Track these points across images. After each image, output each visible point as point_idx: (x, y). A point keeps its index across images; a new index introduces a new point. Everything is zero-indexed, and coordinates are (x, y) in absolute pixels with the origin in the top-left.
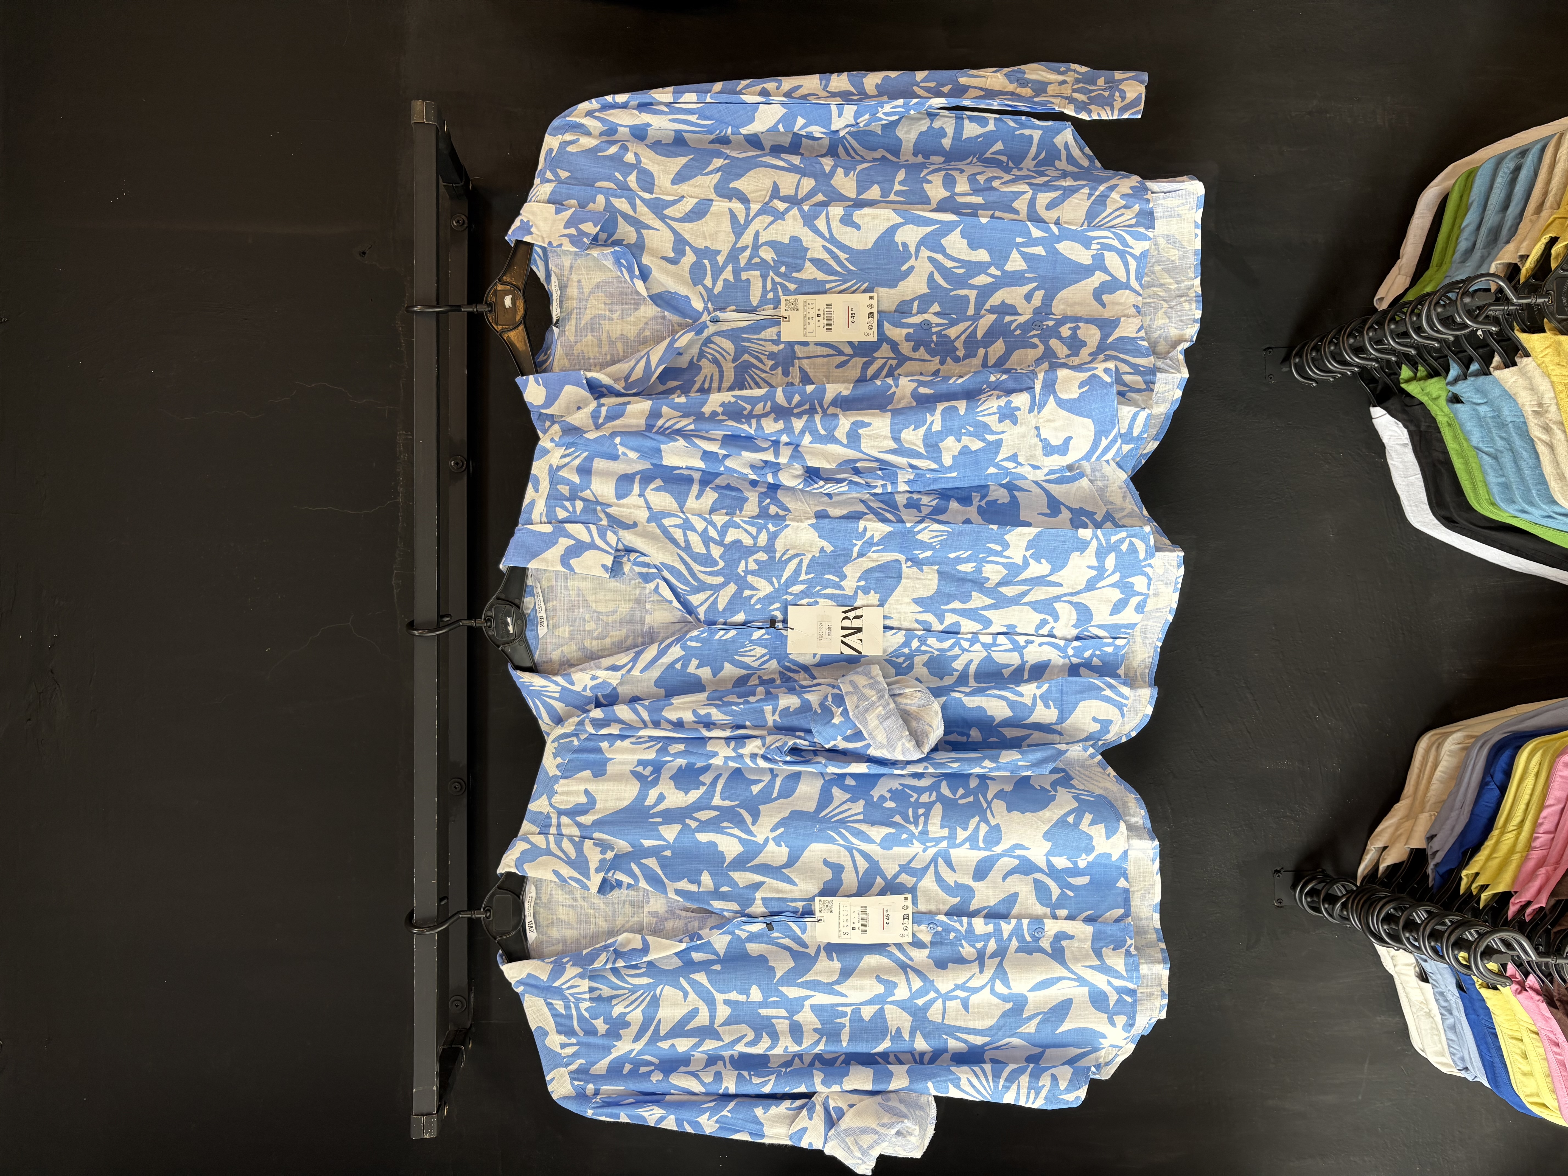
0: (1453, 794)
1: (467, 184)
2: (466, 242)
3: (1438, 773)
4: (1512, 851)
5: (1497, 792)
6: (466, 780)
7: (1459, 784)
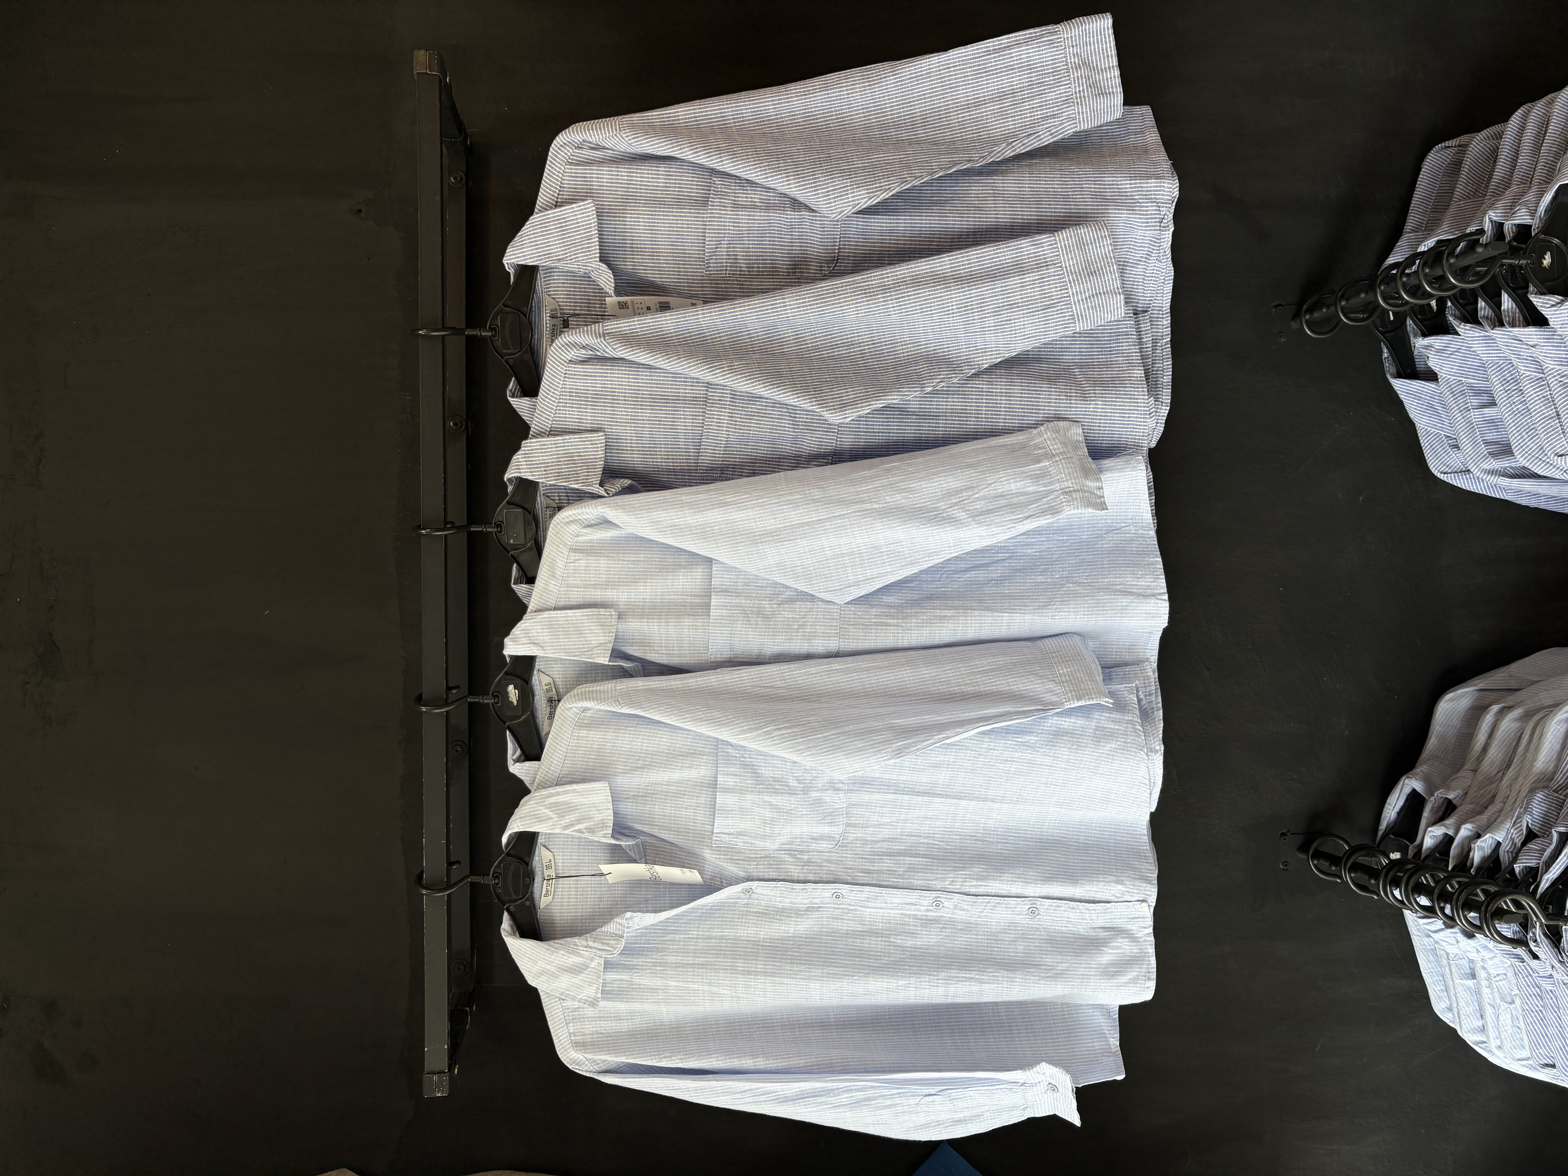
1: (465, 140)
2: (464, 199)
6: (468, 744)
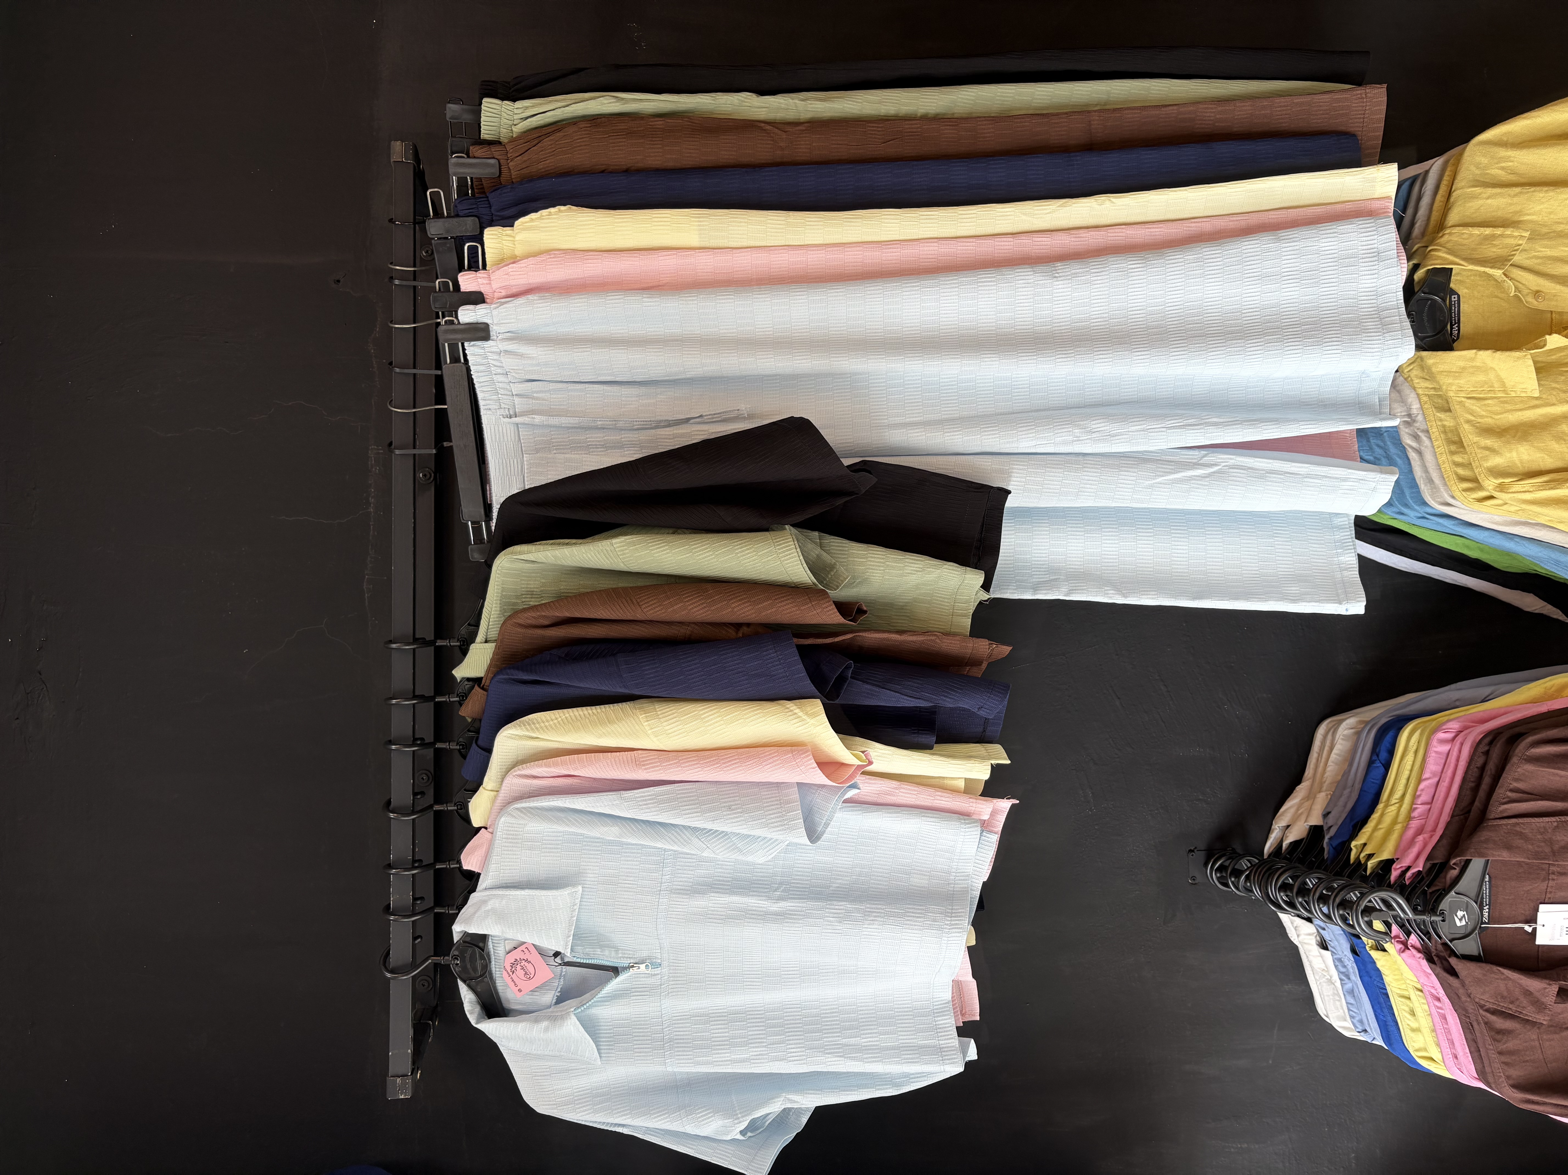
0: (1346, 774)
3: (1333, 756)
4: (1394, 822)
5: (1382, 769)
7: (1351, 765)
